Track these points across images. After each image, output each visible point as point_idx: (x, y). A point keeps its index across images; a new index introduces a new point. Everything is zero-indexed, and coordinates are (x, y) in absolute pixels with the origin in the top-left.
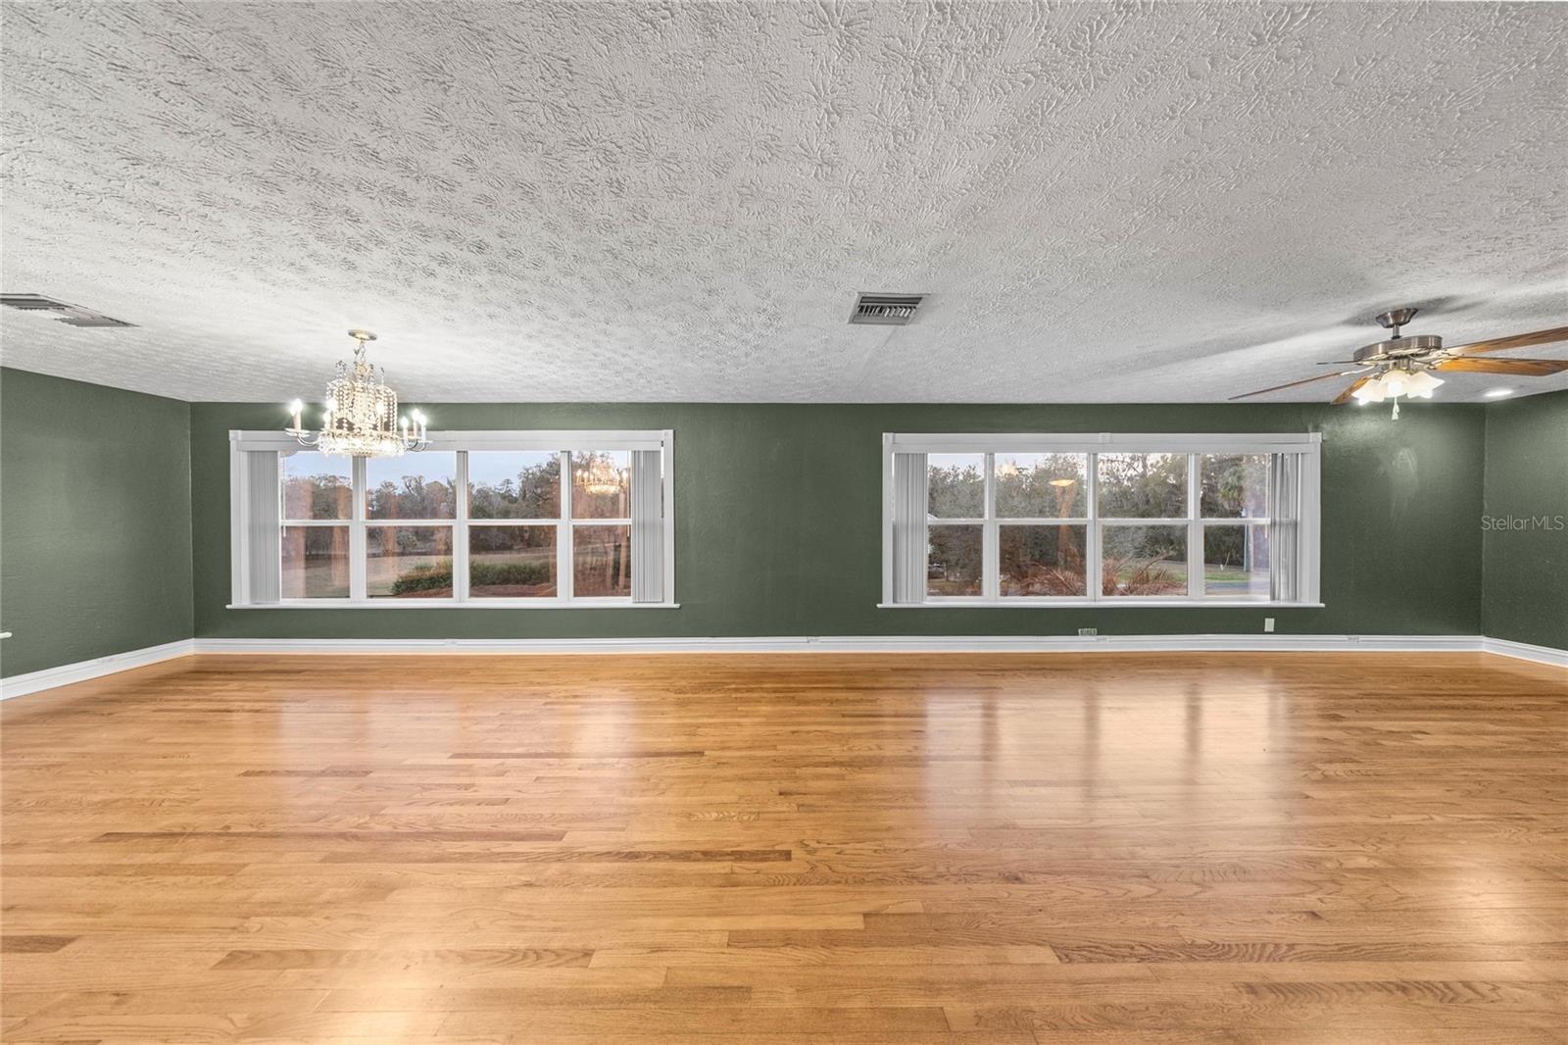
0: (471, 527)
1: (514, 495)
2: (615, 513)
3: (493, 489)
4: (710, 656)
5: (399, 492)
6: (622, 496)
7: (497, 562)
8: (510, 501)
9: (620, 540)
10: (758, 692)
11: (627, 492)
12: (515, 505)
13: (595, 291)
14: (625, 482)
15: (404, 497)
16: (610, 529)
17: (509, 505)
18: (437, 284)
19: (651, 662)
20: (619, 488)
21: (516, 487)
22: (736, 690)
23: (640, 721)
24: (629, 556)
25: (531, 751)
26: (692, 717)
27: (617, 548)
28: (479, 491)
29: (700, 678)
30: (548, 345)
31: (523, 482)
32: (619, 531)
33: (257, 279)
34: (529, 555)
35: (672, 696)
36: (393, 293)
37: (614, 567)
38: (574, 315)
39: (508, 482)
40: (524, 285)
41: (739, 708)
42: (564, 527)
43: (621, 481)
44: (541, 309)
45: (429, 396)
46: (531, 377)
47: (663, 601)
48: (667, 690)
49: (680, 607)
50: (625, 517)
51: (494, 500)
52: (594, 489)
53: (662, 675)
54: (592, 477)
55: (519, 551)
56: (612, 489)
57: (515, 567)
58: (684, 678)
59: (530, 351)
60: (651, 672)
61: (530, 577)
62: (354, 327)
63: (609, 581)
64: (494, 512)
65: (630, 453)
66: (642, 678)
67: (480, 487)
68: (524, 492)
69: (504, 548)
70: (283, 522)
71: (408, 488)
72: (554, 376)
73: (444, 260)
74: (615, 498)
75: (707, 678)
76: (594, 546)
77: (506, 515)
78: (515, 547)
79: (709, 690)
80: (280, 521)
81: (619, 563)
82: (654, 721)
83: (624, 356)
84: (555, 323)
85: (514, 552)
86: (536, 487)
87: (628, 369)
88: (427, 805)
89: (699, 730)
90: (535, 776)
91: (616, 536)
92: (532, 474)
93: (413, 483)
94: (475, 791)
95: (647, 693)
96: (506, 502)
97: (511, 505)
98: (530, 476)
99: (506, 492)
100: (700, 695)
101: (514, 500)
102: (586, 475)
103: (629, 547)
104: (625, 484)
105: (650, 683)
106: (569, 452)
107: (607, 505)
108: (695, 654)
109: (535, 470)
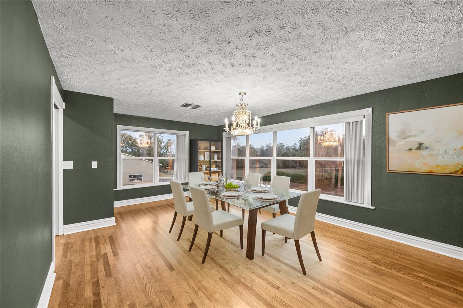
0: (277, 160)
1: (297, 149)
2: (336, 155)
3: (290, 146)
4: (398, 244)
5: (265, 149)
6: (340, 148)
7: (291, 172)
8: (296, 151)
9: (339, 167)
10: (451, 291)
11: (342, 145)
12: (297, 152)
13: (325, 30)
14: (341, 140)
15: (266, 150)
16: (334, 162)
17: (295, 152)
18: (258, 60)
19: (355, 236)
20: (338, 143)
21: (298, 145)
22: (426, 280)
23: (349, 273)
24: (343, 174)
25: (292, 265)
26: (387, 287)
27: (337, 171)
28: (286, 147)
29: (390, 258)
30: (304, 76)
31: (300, 144)
32: (338, 163)
33: (215, 81)
34: (301, 170)
35: (369, 263)
36: (246, 72)
37: (335, 179)
38: (314, 53)
39: (295, 144)
40: (290, 45)
41: (431, 298)
42: (311, 161)
43: (339, 139)
44: (299, 56)
45: (265, 113)
46: (297, 96)
47: (363, 203)
48: (367, 258)
49: (375, 209)
50: (341, 157)
51: (290, 150)
52: (326, 144)
53: (362, 247)
54: (325, 139)
55: (298, 169)
56: (334, 144)
57: (296, 174)
58: (378, 253)
59: (296, 82)
60: (356, 242)
61: (302, 179)
62: (240, 92)
63: (333, 185)
64: (291, 155)
65: (344, 124)
66: (349, 243)
67: (287, 146)
68: (300, 147)
69: (294, 167)
70: (232, 157)
71: (267, 147)
72: (307, 93)
73: (258, 47)
74: (336, 149)
75: (397, 260)
76: (327, 169)
77: (294, 156)
78: (297, 167)
79: (400, 270)
80: (231, 157)
81: (338, 177)
82: (358, 277)
83: (342, 69)
84: (306, 62)
85: (296, 169)
86: (304, 145)
87: (345, 77)
88: (252, 272)
89: (393, 300)
90: (292, 280)
91: (337, 165)
92: (303, 140)
93: (268, 146)
94: (267, 275)
95: (353, 255)
96: (295, 151)
97: (296, 152)
98: (303, 141)
99: (295, 147)
100: (391, 271)
101: (297, 151)
102: (322, 138)
103: (343, 170)
104: (341, 141)
105: (354, 249)
106: (314, 127)
107: (332, 151)
108: (386, 239)
109: (304, 139)
